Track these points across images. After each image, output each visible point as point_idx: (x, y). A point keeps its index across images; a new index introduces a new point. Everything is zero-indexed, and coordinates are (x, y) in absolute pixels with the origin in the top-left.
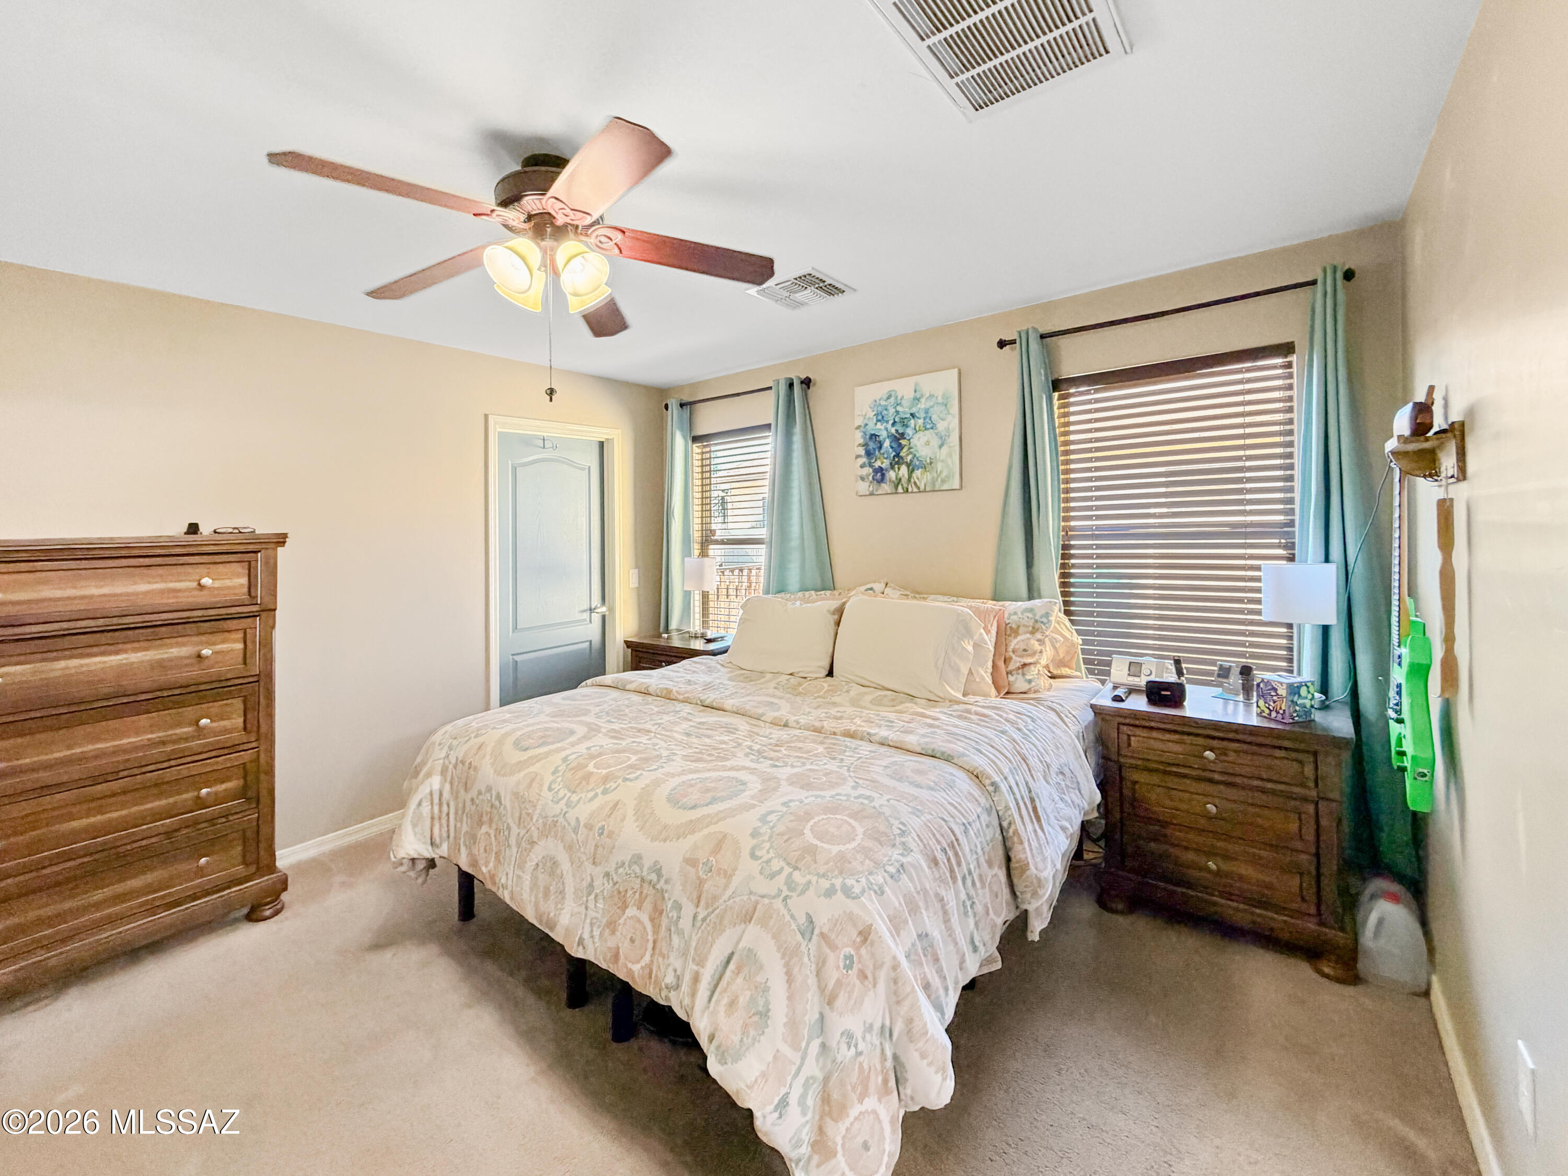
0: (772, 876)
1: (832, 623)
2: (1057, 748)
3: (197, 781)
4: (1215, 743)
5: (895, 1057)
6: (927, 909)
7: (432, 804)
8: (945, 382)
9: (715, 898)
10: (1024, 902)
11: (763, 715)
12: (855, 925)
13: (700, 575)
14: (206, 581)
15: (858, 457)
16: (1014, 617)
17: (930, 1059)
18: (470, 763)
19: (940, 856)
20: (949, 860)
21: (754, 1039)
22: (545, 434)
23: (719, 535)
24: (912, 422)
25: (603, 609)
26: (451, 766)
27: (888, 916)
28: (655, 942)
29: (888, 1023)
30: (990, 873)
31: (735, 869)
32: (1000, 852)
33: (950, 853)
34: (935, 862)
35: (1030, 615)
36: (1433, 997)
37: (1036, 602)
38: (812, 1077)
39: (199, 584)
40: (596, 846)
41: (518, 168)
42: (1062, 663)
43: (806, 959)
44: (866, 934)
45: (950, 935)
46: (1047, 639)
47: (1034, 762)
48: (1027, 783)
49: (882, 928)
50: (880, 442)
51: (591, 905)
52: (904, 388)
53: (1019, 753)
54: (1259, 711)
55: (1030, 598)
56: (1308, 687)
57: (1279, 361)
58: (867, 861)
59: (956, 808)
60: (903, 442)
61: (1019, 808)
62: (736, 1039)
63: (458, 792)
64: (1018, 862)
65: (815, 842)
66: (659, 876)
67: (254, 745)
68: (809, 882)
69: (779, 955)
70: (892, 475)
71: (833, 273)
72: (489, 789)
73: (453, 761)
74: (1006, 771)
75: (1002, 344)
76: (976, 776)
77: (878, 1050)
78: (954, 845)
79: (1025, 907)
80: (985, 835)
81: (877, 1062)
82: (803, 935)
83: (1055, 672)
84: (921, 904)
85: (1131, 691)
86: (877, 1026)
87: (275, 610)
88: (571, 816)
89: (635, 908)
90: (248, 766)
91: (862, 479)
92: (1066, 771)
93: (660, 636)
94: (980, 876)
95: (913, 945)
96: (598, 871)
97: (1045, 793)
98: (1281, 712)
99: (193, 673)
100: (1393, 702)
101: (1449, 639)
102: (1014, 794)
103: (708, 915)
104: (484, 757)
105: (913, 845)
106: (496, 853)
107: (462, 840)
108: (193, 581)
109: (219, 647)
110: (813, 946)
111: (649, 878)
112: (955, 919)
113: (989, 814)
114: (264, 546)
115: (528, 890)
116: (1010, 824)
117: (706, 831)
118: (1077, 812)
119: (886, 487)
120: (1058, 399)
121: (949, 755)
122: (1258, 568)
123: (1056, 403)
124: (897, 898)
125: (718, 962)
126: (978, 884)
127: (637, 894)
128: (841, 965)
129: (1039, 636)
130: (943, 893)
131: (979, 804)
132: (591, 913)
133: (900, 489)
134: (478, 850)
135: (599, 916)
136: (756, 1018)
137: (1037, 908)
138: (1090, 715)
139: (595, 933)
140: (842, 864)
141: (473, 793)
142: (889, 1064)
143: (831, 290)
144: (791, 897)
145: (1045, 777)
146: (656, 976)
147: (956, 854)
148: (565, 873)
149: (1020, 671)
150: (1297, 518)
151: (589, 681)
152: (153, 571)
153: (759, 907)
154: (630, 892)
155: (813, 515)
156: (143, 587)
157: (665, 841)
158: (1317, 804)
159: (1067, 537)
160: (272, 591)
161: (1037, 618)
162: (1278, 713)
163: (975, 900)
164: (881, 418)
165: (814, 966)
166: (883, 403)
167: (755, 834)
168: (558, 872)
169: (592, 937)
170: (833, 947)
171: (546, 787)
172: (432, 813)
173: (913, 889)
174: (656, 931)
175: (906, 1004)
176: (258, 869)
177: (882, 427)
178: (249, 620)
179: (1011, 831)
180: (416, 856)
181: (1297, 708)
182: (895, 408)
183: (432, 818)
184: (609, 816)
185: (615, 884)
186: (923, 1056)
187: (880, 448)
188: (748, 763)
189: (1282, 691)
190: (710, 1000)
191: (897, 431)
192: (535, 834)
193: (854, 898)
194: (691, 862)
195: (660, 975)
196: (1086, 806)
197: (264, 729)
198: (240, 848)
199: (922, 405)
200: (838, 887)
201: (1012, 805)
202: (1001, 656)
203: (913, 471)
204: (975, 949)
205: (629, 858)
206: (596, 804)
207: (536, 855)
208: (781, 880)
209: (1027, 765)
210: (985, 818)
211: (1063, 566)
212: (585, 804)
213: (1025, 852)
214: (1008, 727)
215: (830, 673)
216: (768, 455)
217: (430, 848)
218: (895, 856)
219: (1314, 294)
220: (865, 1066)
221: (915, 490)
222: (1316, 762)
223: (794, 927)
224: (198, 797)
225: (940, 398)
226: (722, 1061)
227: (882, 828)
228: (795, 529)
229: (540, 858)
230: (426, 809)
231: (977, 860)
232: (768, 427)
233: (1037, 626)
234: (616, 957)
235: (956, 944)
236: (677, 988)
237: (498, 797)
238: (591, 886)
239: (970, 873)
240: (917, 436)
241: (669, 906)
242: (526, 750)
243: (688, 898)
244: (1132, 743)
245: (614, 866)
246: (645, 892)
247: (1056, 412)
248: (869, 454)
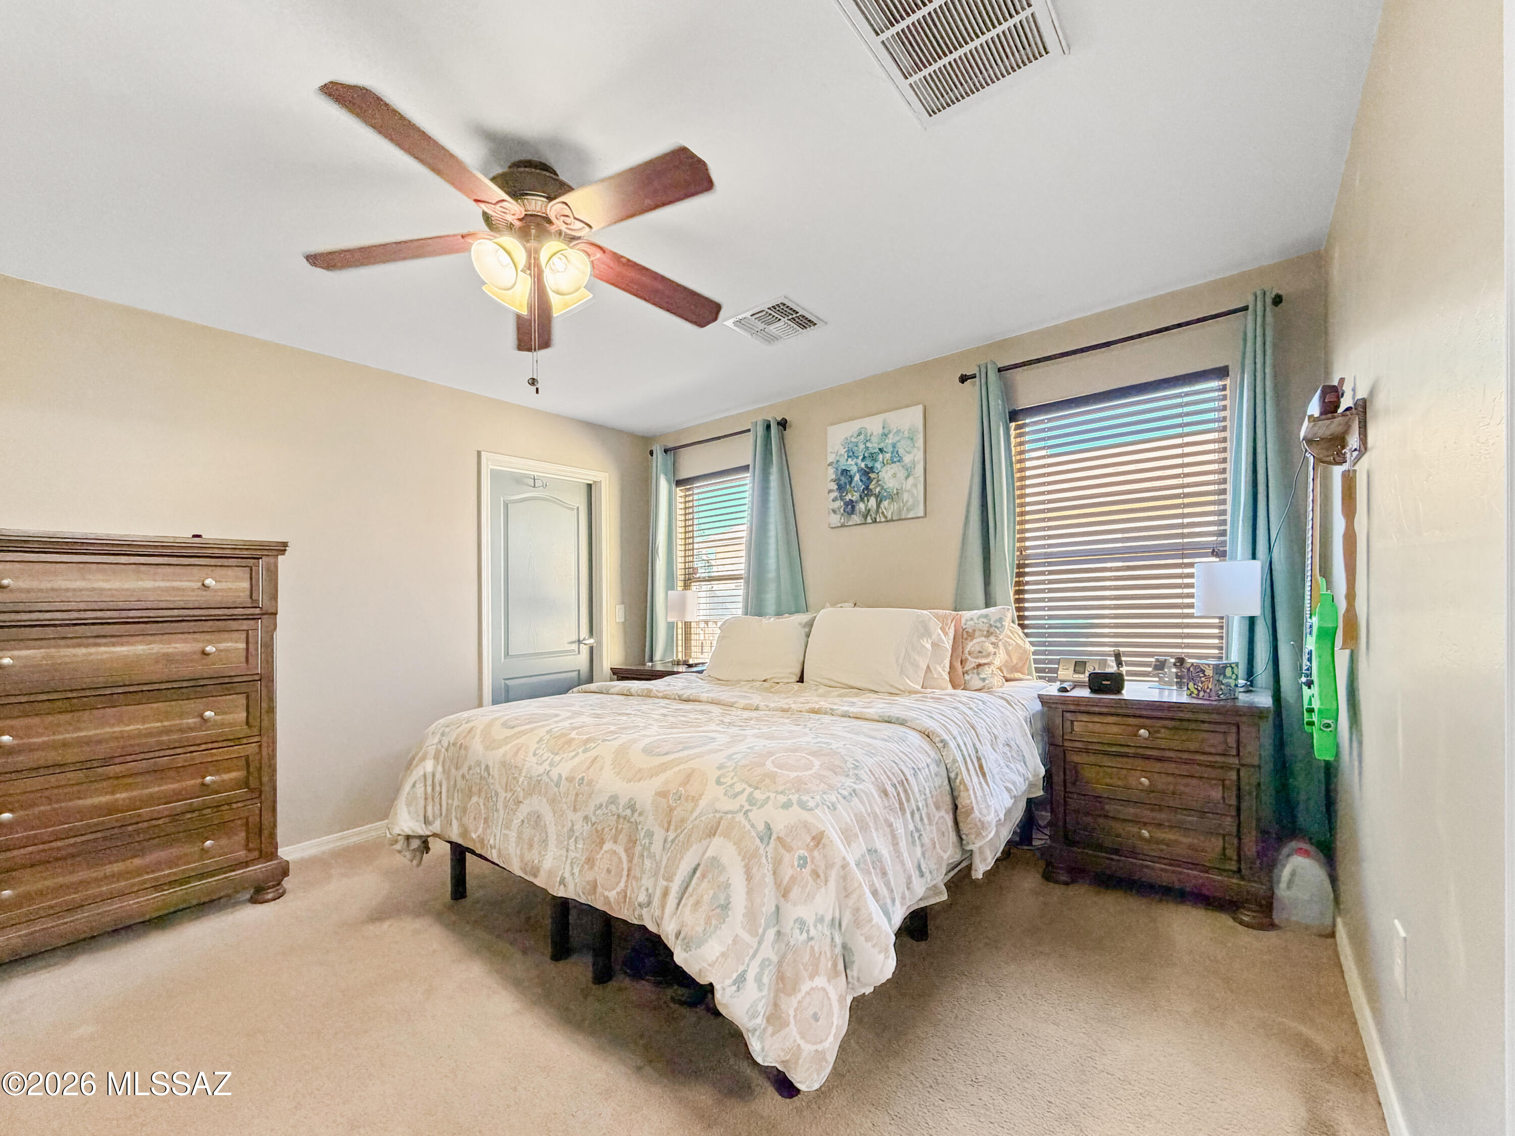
0: (735, 796)
1: (803, 634)
2: (1005, 725)
3: (203, 768)
4: (1148, 722)
5: (845, 947)
6: (877, 829)
7: (425, 786)
8: (912, 417)
9: (683, 821)
10: (968, 843)
11: (735, 703)
12: (809, 831)
13: (682, 606)
14: (209, 582)
15: (830, 491)
16: (971, 623)
17: (874, 942)
18: (461, 745)
19: (890, 789)
20: (898, 794)
21: (716, 927)
22: (536, 474)
23: (702, 573)
24: (881, 456)
25: (591, 641)
26: (443, 750)
27: (840, 829)
28: (629, 870)
29: (837, 916)
30: (937, 815)
31: (701, 795)
32: (948, 799)
33: (900, 789)
34: (885, 793)
35: (985, 620)
36: (1338, 935)
37: (992, 609)
38: (768, 959)
39: (203, 585)
40: (577, 795)
41: (506, 170)
42: (1015, 669)
43: (764, 860)
44: (818, 839)
45: (898, 857)
46: (1000, 643)
47: (982, 731)
48: (974, 745)
49: (834, 836)
50: (851, 477)
51: (572, 847)
52: (874, 425)
53: (968, 722)
54: (1189, 692)
55: (987, 605)
56: (1232, 668)
57: (1215, 384)
58: (822, 784)
59: (907, 756)
60: (872, 475)
61: (966, 763)
62: (700, 929)
63: (450, 770)
64: (964, 807)
65: (775, 769)
66: (634, 811)
67: (256, 739)
68: (769, 797)
69: (740, 858)
70: (862, 506)
71: (806, 305)
72: (479, 764)
73: (446, 745)
74: (955, 733)
75: (963, 379)
76: (927, 735)
77: (829, 940)
78: (904, 783)
79: (968, 848)
80: (934, 782)
81: (827, 949)
82: (761, 840)
83: (1008, 676)
84: (871, 825)
85: (1076, 685)
86: (828, 918)
87: (276, 614)
88: (554, 774)
89: (611, 842)
90: (251, 758)
91: (834, 511)
92: (1012, 744)
93: (644, 665)
94: (928, 815)
95: (863, 856)
96: (578, 817)
97: (992, 760)
98: (1208, 691)
99: (199, 669)
100: (1305, 668)
101: (1351, 596)
102: (961, 751)
103: (676, 837)
104: (474, 737)
105: (864, 776)
106: (485, 819)
107: (454, 813)
108: (198, 581)
109: (223, 646)
110: (770, 849)
111: (624, 813)
112: (903, 844)
113: (938, 766)
114: (265, 553)
115: (514, 845)
116: (957, 775)
117: (676, 769)
118: (1022, 780)
119: (856, 519)
120: (1015, 429)
121: (904, 720)
122: (1191, 565)
123: (1013, 433)
124: (849, 815)
125: (685, 873)
126: (926, 821)
127: (614, 830)
128: (796, 864)
129: (993, 639)
130: (892, 820)
131: (929, 756)
132: (572, 854)
133: (869, 520)
134: (468, 821)
135: (578, 855)
136: (718, 910)
137: (980, 848)
138: (1038, 706)
139: (575, 871)
140: (799, 786)
141: (465, 769)
142: (838, 950)
143: (805, 323)
144: (750, 811)
145: (992, 745)
146: (630, 898)
147: (905, 791)
148: (547, 823)
149: (975, 671)
150: (1228, 527)
151: (575, 689)
152: (160, 570)
153: (722, 822)
154: (607, 829)
155: (788, 543)
156: (149, 584)
157: (639, 781)
158: (1238, 771)
159: (1023, 557)
160: (274, 597)
161: (992, 622)
162: (1205, 692)
163: (923, 833)
164: (851, 454)
165: (771, 866)
166: (853, 440)
167: (720, 767)
168: (542, 823)
169: (573, 874)
170: (789, 849)
171: (531, 753)
172: (426, 794)
173: (864, 811)
174: (630, 861)
175: (855, 896)
176: (260, 857)
177: (853, 463)
178: (252, 622)
179: (958, 781)
180: (410, 833)
181: (1223, 687)
182: (865, 444)
183: (426, 799)
184: (588, 768)
185: (593, 824)
186: (868, 939)
187: (851, 482)
188: (719, 728)
189: (1209, 672)
190: (677, 908)
191: (866, 465)
192: (521, 794)
193: (808, 810)
194: (663, 794)
195: (633, 896)
196: (1030, 776)
197: (265, 723)
198: (243, 834)
199: (890, 440)
200: (795, 801)
201: (960, 759)
202: (958, 658)
203: (881, 501)
204: (922, 875)
205: (606, 799)
206: (577, 760)
207: (523, 811)
208: (742, 799)
209: (976, 732)
210: (933, 767)
211: (1018, 584)
212: (566, 761)
213: (970, 798)
214: (960, 705)
215: (801, 680)
216: (746, 495)
217: (423, 826)
218: (848, 783)
219: (1246, 318)
220: (816, 949)
221: (883, 519)
222: (1238, 733)
223: (753, 834)
224: (203, 784)
225: (906, 433)
226: (687, 948)
227: (837, 763)
228: (772, 563)
229: (525, 814)
230: (420, 790)
231: (926, 800)
232: (746, 468)
233: (992, 630)
234: (594, 886)
235: (903, 865)
236: (648, 906)
237: (487, 767)
238: (572, 830)
239: (918, 809)
240: (884, 470)
241: (642, 835)
242: (513, 727)
243: (659, 825)
244: (1076, 728)
245: (593, 808)
246: (620, 826)
247: (1013, 441)
248: (841, 488)
